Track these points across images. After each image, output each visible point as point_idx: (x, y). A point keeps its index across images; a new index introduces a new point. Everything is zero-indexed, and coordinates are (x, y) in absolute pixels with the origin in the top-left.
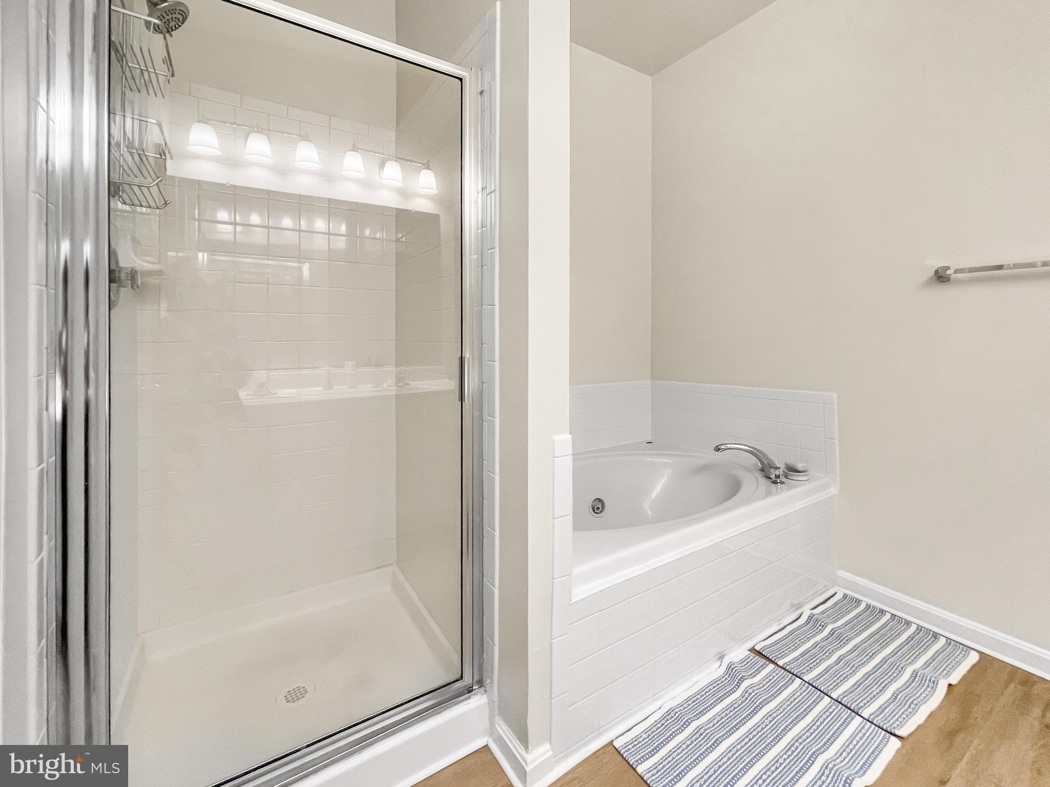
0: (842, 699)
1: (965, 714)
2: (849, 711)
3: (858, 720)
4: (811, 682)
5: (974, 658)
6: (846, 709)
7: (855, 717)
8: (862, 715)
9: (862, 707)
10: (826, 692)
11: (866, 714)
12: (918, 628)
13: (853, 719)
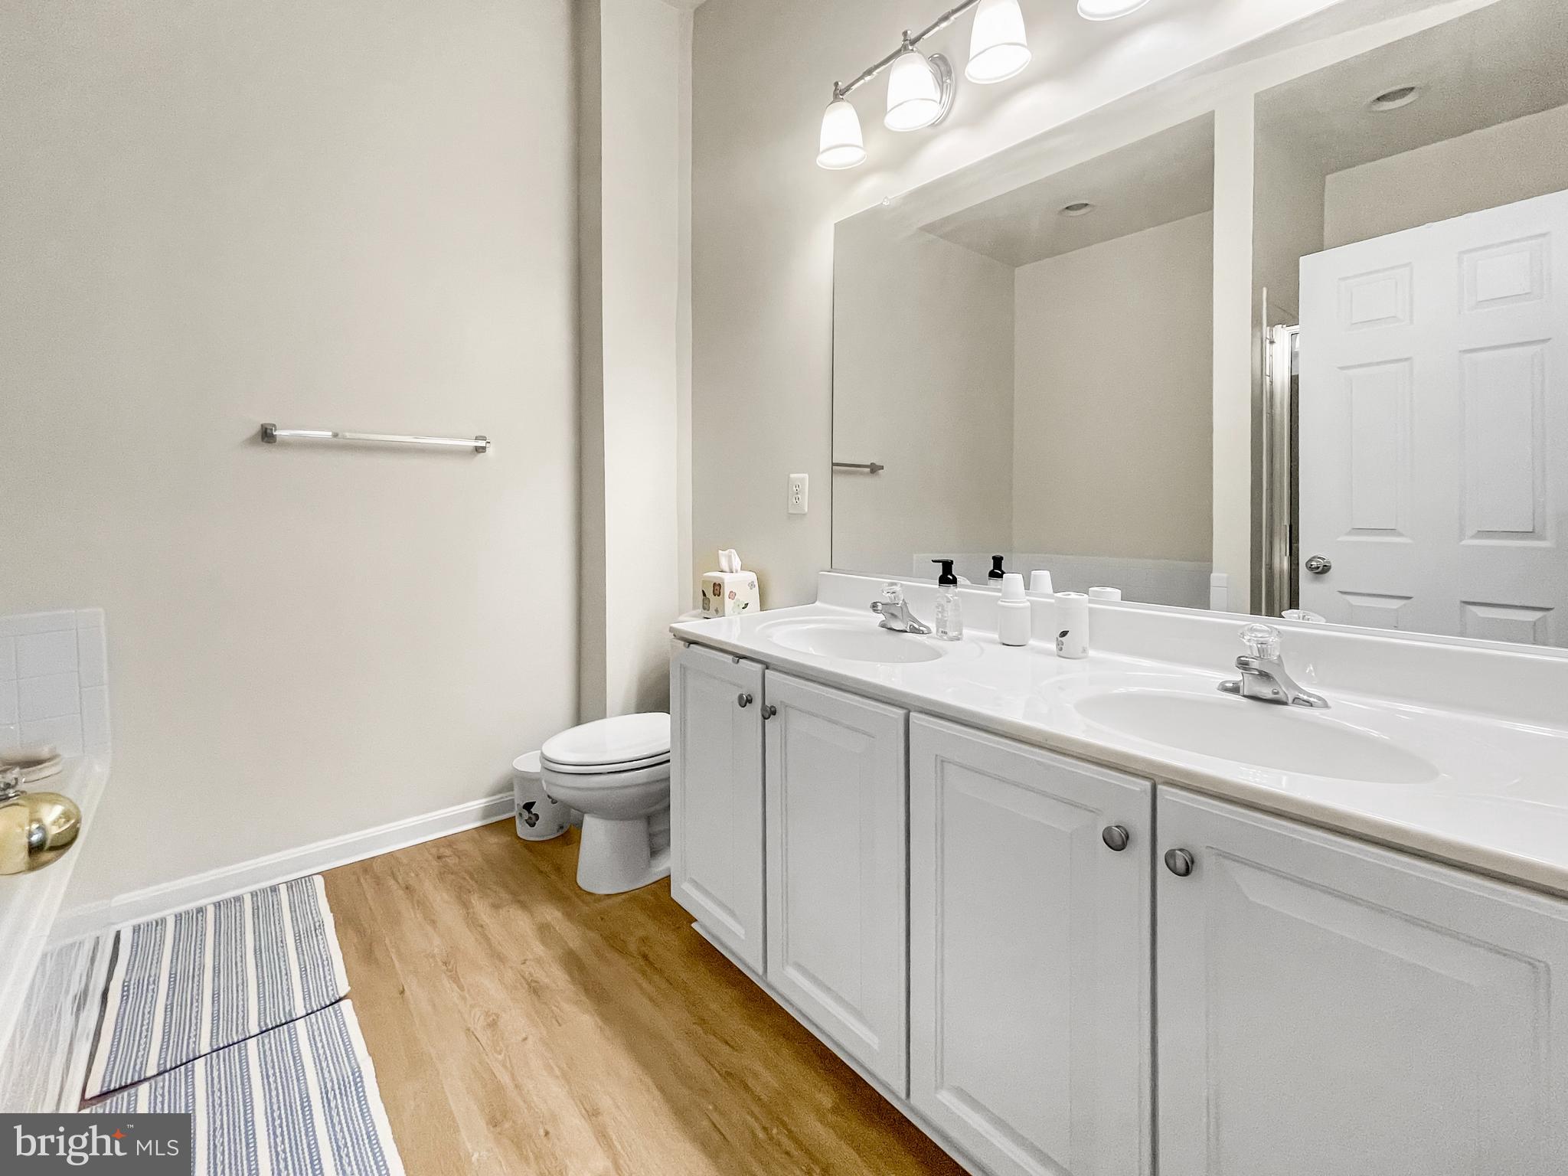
0: (266, 1024)
1: (360, 932)
2: (285, 1026)
3: (300, 1024)
4: (215, 1047)
5: (319, 882)
6: (281, 1028)
7: (294, 1025)
8: (298, 1016)
9: (290, 1011)
10: (243, 1037)
11: (301, 1012)
12: (252, 895)
13: (295, 1028)
